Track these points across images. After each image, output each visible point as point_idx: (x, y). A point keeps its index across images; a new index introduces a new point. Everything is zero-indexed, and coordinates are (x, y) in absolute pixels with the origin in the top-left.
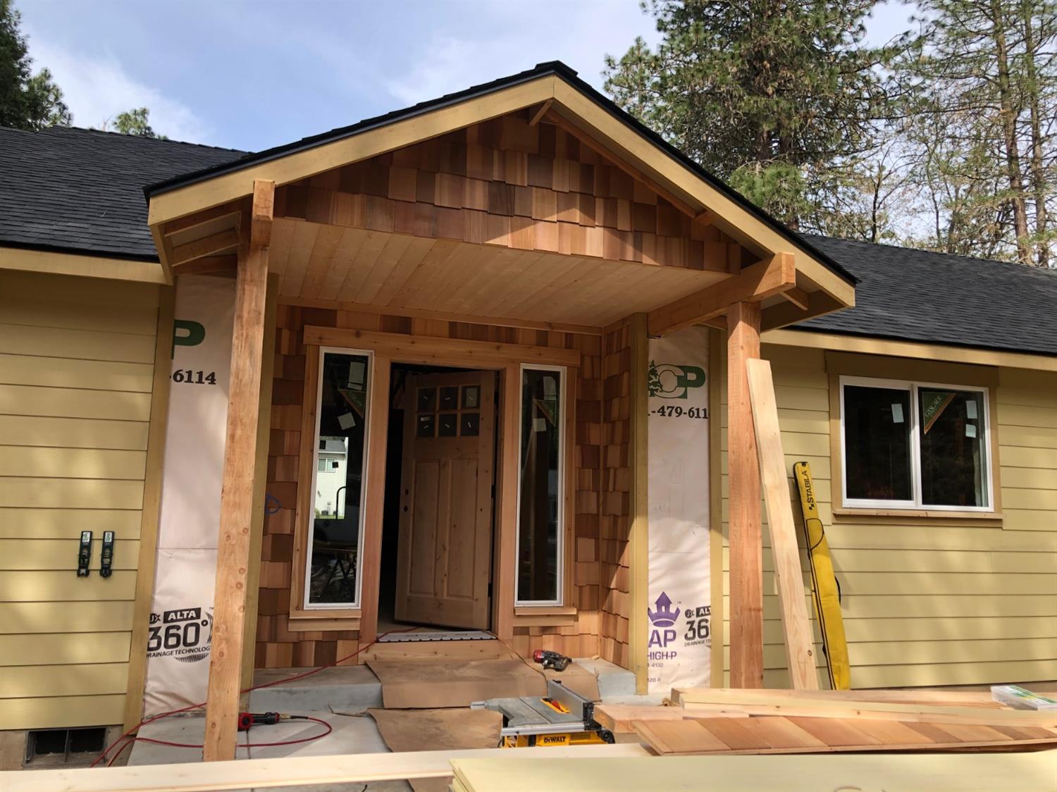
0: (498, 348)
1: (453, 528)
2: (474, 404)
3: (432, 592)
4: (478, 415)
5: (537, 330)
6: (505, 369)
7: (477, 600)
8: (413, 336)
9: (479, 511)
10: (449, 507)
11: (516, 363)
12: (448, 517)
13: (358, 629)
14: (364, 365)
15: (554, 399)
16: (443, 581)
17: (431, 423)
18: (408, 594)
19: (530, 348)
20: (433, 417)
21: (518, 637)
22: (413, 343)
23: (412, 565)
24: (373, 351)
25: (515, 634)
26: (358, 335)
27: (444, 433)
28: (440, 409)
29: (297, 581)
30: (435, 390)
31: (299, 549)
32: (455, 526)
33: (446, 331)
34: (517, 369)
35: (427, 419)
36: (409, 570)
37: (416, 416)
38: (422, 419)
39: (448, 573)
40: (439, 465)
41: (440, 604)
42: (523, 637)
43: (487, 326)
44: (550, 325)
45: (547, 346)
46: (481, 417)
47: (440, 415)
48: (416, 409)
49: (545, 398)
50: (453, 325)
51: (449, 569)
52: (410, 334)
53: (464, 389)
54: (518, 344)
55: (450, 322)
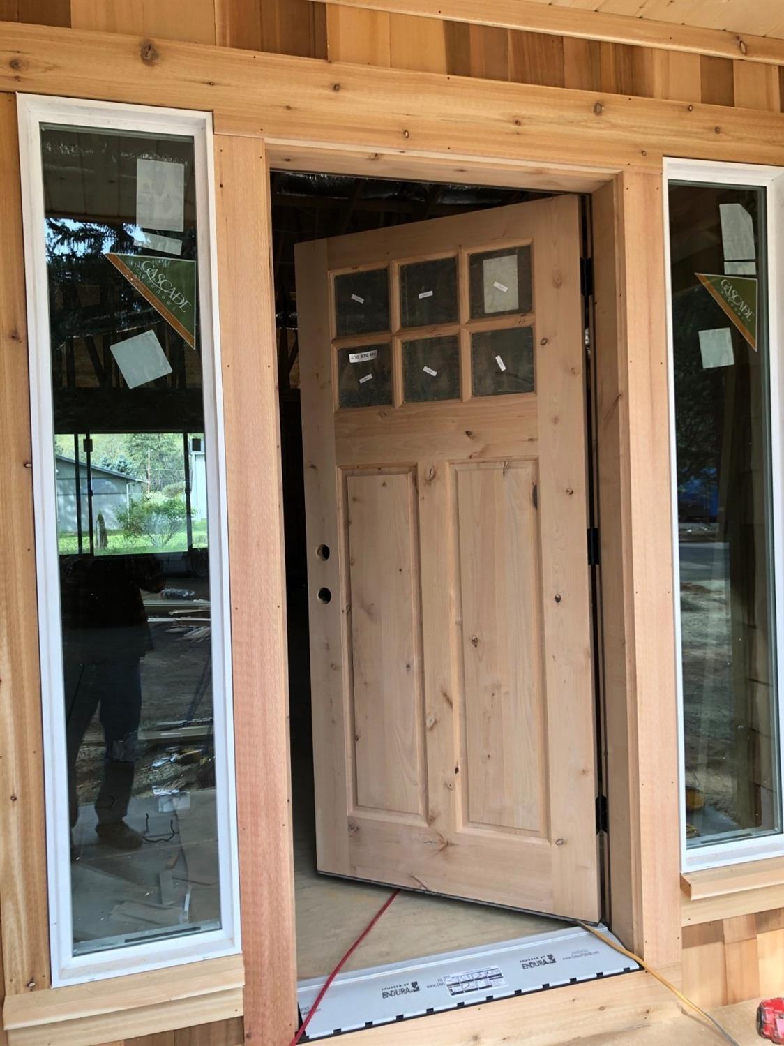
0: (598, 108)
1: (469, 646)
2: (512, 302)
3: (420, 809)
4: (529, 331)
5: (703, 56)
6: (619, 177)
7: (561, 842)
8: (335, 65)
9: (549, 601)
10: (452, 592)
11: (649, 154)
12: (454, 617)
13: (240, 1013)
14: (181, 167)
15: (751, 269)
16: (449, 787)
17: (382, 370)
18: (350, 811)
19: (689, 109)
20: (385, 351)
21: (694, 951)
22: (336, 88)
23: (355, 738)
24: (207, 116)
25: (687, 943)
26: (149, 54)
27: (419, 391)
28: (403, 325)
29: (20, 897)
30: (384, 274)
31: (17, 790)
32: (475, 642)
33: (437, 50)
34: (652, 177)
35: (368, 356)
36: (348, 752)
37: (334, 351)
38: (353, 358)
39: (466, 762)
40: (415, 479)
41: (448, 844)
42: (705, 948)
43: (561, 38)
44: (738, 39)
45: (731, 104)
46: (538, 337)
47: (405, 344)
48: (333, 332)
49: (728, 269)
50: (456, 34)
51: (465, 754)
52: (324, 56)
53: (477, 261)
54: (651, 96)
55: (446, 22)
